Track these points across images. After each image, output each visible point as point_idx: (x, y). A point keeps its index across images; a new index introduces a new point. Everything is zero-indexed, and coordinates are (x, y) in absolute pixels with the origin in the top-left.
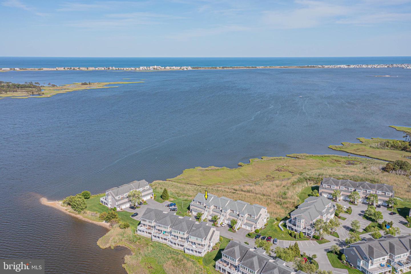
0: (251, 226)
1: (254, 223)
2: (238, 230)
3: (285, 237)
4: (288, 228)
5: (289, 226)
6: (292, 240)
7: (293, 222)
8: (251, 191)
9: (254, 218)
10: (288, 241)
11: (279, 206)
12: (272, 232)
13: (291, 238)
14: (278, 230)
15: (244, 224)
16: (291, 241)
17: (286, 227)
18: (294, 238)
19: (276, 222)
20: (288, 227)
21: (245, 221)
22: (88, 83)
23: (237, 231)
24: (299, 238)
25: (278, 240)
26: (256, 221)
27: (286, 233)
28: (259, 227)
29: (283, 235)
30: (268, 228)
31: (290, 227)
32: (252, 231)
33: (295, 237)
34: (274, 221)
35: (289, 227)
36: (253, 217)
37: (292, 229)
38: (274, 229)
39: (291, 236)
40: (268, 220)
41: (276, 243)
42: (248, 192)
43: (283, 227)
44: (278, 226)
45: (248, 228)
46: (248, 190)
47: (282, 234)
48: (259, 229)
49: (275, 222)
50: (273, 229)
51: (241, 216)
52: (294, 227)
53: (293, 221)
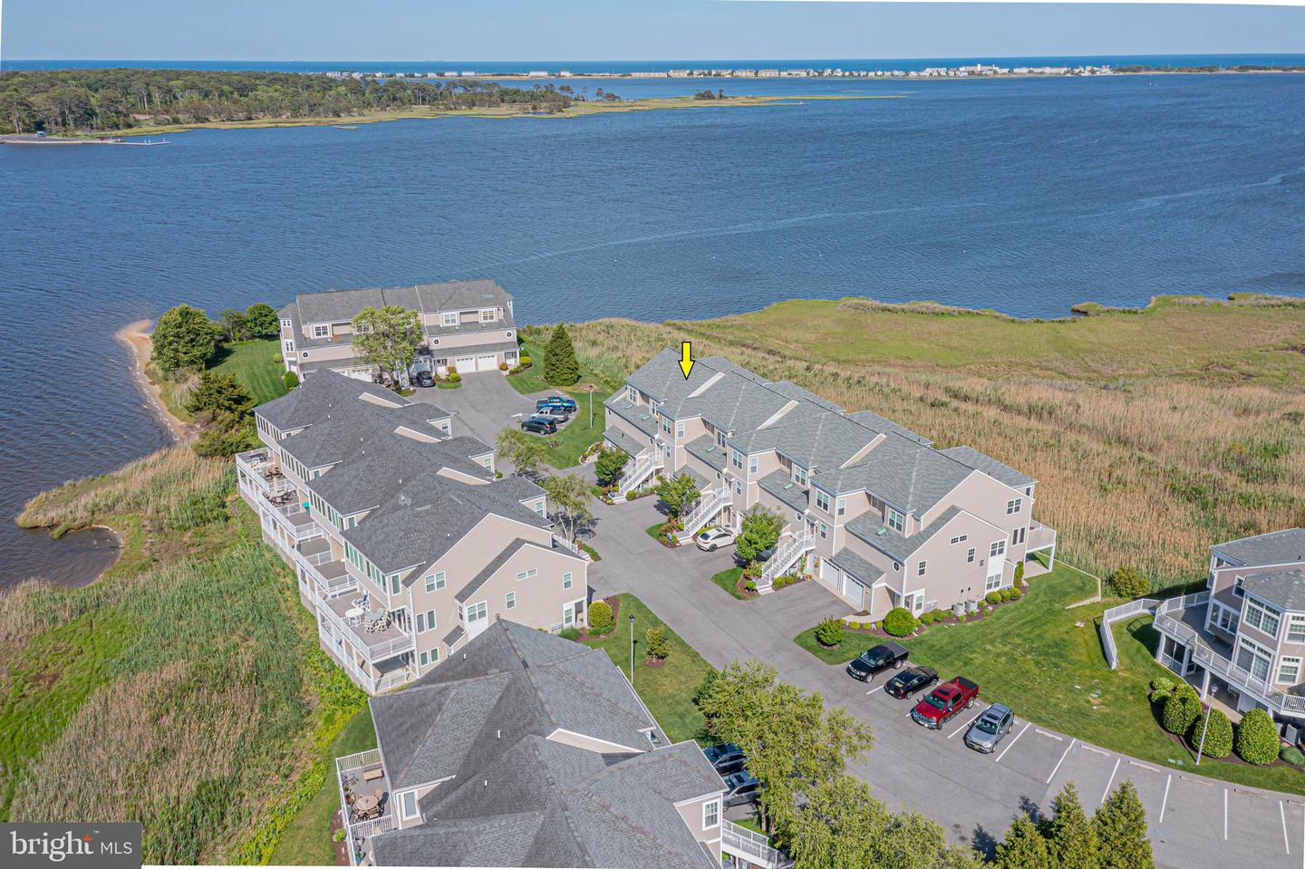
0: (864, 577)
1: (884, 563)
2: (778, 585)
3: (1105, 715)
4: (1161, 657)
5: (1170, 642)
6: (1152, 759)
7: (1215, 619)
8: (1050, 413)
9: (899, 527)
10: (1107, 753)
11: (1181, 511)
12: (1017, 654)
13: (1148, 737)
14: (1083, 649)
15: (832, 562)
16: (1135, 762)
17: (1153, 650)
18: (1180, 748)
19: (1098, 598)
20: (1169, 650)
21: (839, 541)
22: (716, 95)
23: (764, 589)
24: (1225, 751)
25: (1022, 727)
26: (897, 552)
27: (1134, 688)
28: (921, 597)
29: (1093, 697)
30: (1006, 618)
31: (1181, 648)
32: (866, 613)
33: (1189, 738)
34: (1084, 589)
35: (1178, 652)
36: (892, 522)
37: (1196, 673)
38: (1048, 636)
39: (1162, 725)
40: (1033, 570)
41: (987, 745)
42: (1033, 411)
43: (1128, 637)
44: (1098, 628)
45: (847, 591)
46: (1034, 404)
47: (1092, 688)
48: (916, 614)
49: (1093, 591)
50: (1040, 637)
51: (819, 503)
52: (1208, 658)
53: (1216, 608)
